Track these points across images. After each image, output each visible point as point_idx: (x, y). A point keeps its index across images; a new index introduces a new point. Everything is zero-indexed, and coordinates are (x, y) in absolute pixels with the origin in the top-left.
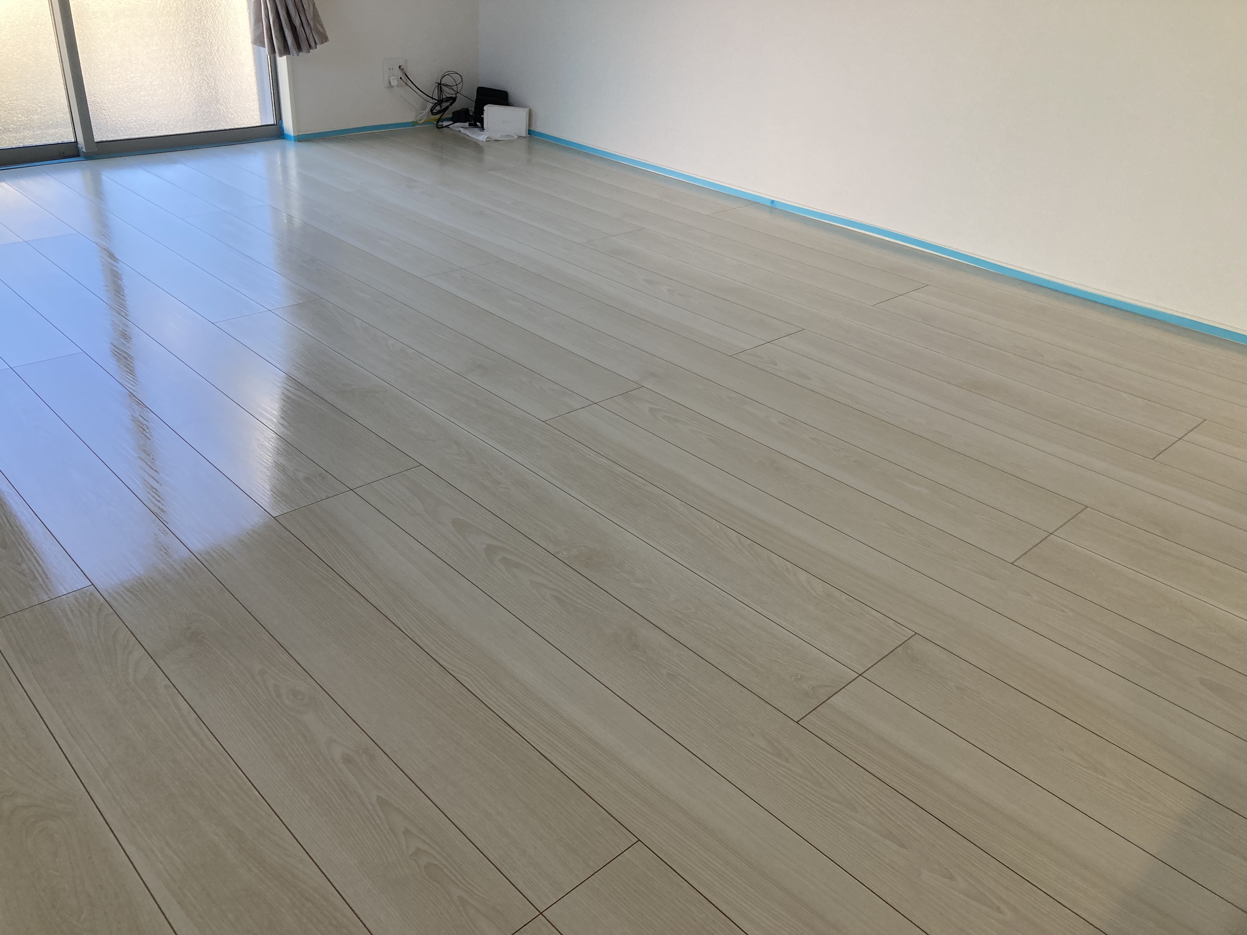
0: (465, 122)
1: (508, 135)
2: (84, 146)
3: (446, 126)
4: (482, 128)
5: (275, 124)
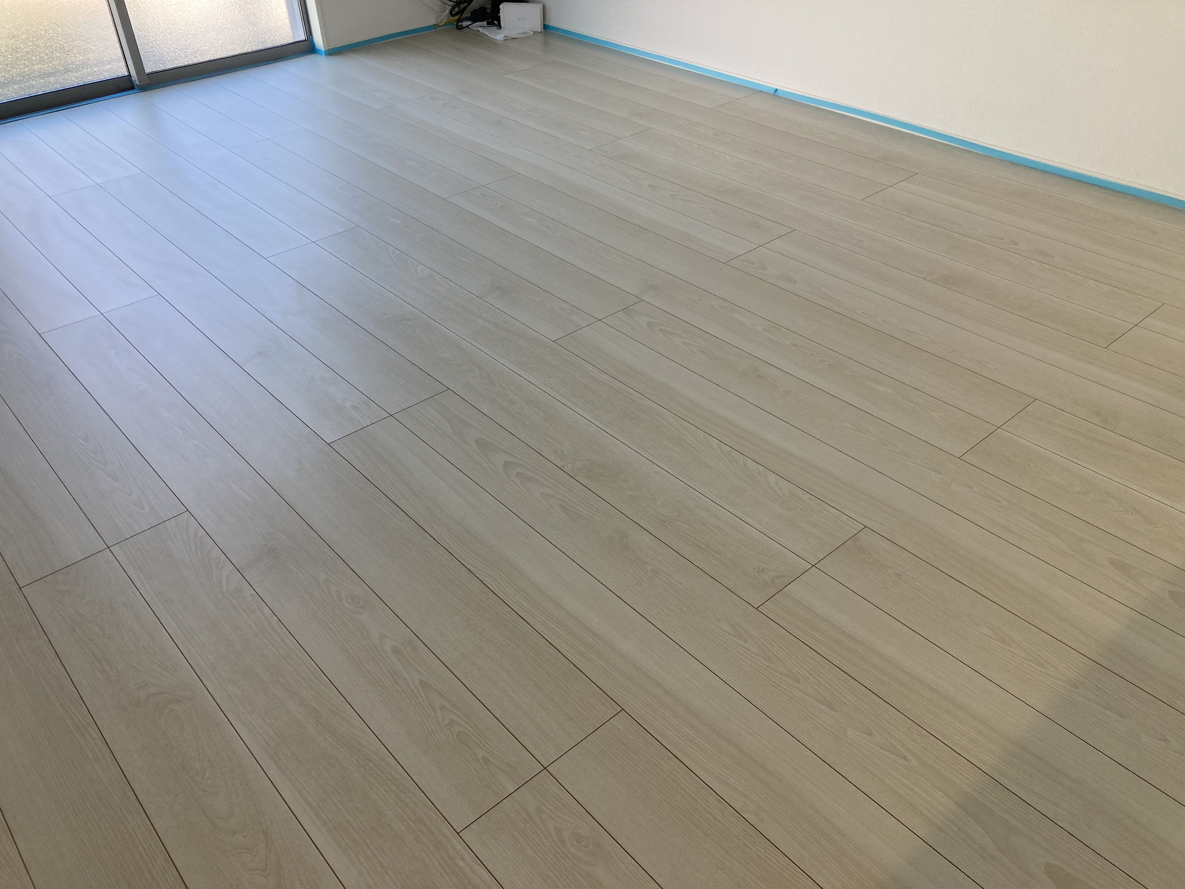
0: (483, 21)
1: (524, 32)
2: (137, 80)
3: (468, 26)
4: (499, 26)
5: (307, 40)
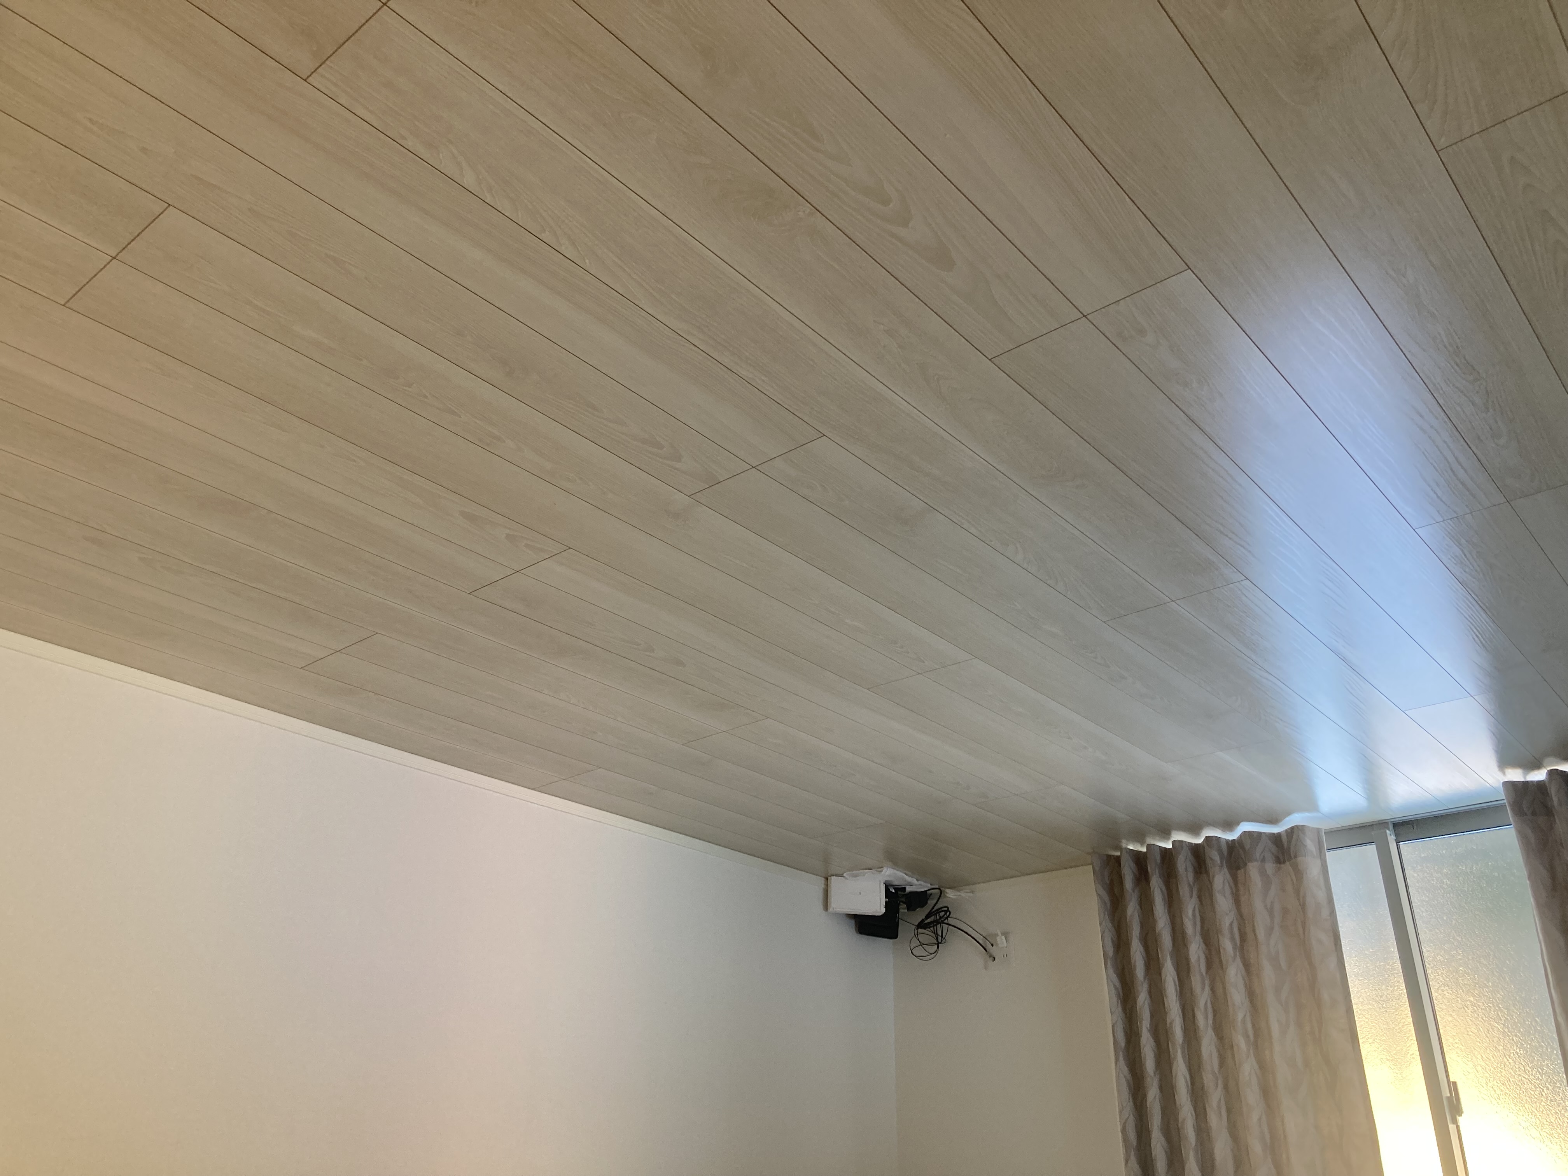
0: (911, 893)
1: (857, 876)
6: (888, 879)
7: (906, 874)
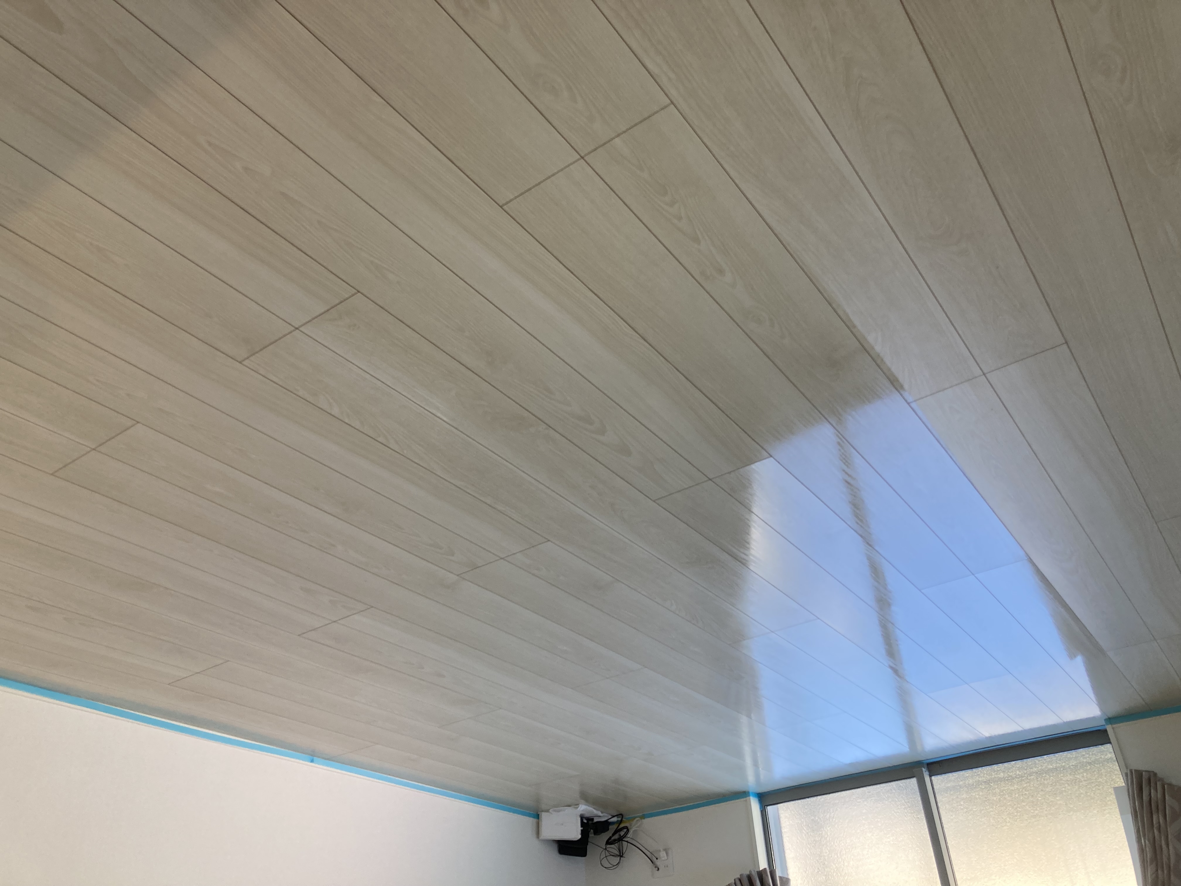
0: (597, 822)
1: (559, 812)
2: (924, 772)
3: (613, 817)
4: (582, 817)
5: (766, 807)
6: (582, 813)
7: (594, 808)
